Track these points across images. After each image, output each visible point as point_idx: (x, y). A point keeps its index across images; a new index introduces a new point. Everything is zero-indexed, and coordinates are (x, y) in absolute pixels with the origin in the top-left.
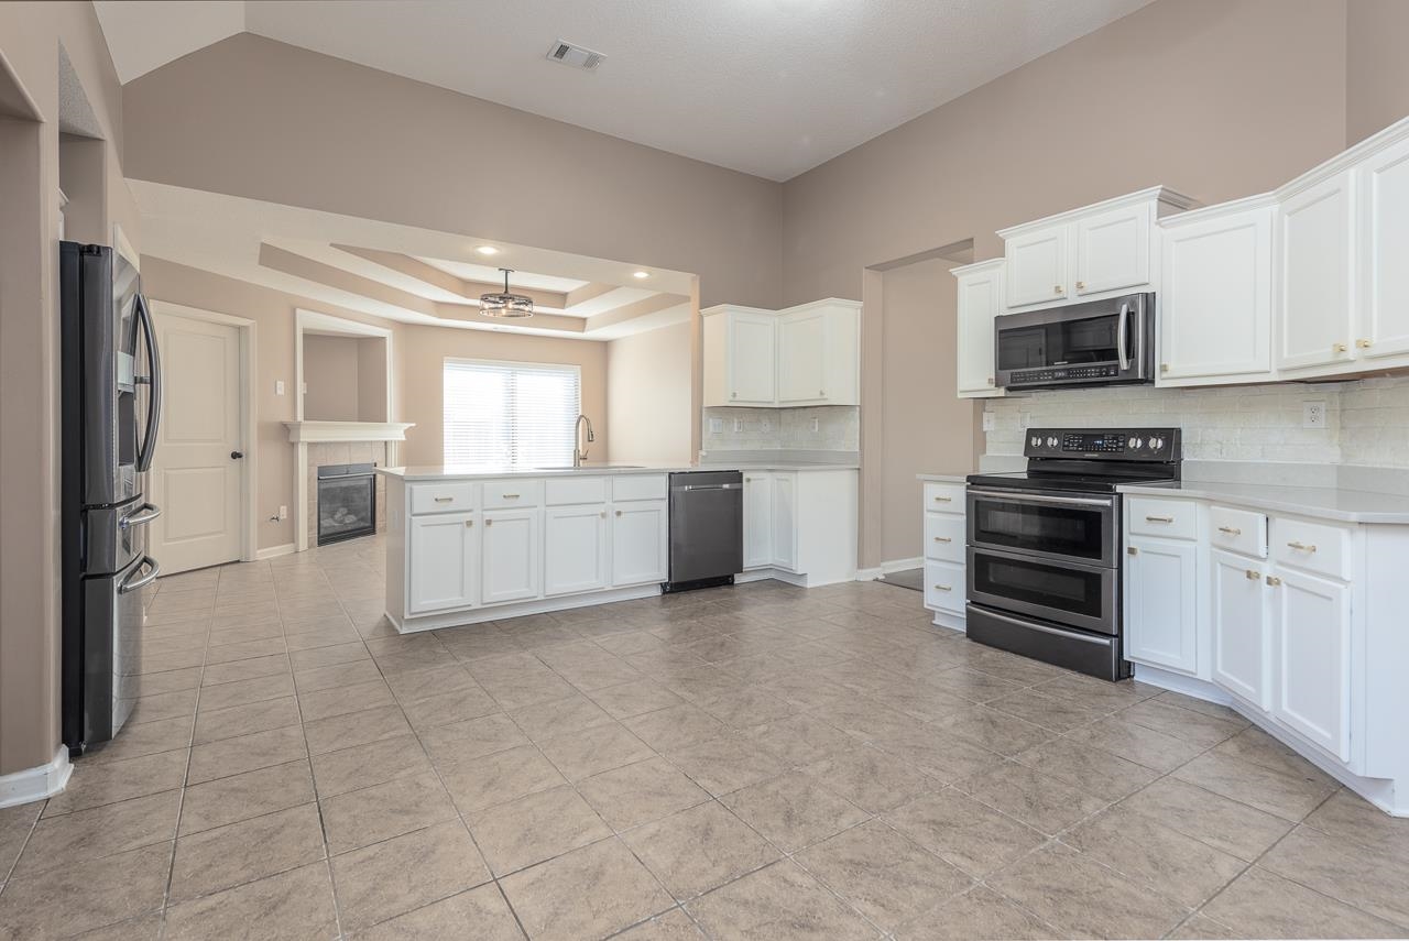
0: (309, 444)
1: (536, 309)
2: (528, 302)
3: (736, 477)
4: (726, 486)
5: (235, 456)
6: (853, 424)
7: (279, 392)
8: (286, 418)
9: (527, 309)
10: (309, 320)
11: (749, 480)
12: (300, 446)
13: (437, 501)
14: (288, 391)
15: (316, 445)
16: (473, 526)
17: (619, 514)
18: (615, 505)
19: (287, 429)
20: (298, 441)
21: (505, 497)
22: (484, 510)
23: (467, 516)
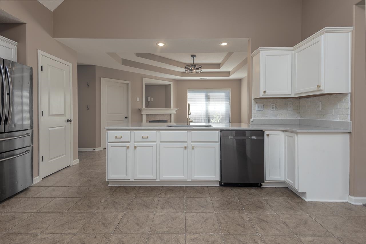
0: (146, 115)
1: (203, 70)
2: (200, 67)
3: (260, 133)
4: (254, 137)
5: (126, 118)
6: (346, 105)
7: (138, 101)
8: (140, 108)
9: (200, 69)
10: (146, 81)
11: (268, 135)
12: (143, 115)
13: (116, 137)
14: (140, 100)
15: (149, 115)
16: (129, 148)
17: (193, 148)
18: (192, 143)
19: (140, 110)
20: (143, 113)
21: (143, 137)
22: (135, 142)
23: (128, 144)
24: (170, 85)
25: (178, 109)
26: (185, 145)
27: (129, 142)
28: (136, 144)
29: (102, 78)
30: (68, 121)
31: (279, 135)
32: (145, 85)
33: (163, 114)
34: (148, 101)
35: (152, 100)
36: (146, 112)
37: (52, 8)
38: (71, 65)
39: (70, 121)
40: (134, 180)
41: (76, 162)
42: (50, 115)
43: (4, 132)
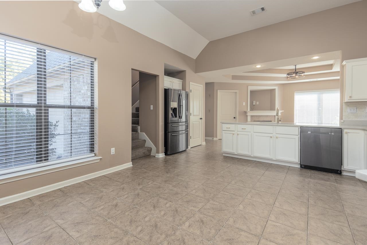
0: (251, 116)
1: (306, 74)
2: (303, 72)
4: (332, 134)
5: (234, 118)
7: (244, 105)
8: (245, 110)
9: (303, 75)
10: (250, 88)
12: (248, 117)
13: (227, 128)
14: (246, 104)
15: (253, 116)
16: (234, 135)
17: (277, 138)
18: (276, 135)
19: (245, 113)
20: (248, 115)
21: (242, 129)
22: (237, 131)
23: (233, 132)
24: (275, 89)
25: (283, 111)
26: (271, 135)
27: (234, 131)
28: (238, 133)
29: (218, 90)
30: (201, 119)
31: (359, 133)
32: (250, 91)
33: (267, 116)
34: (254, 104)
35: (258, 103)
36: (250, 113)
37: (195, 57)
38: (202, 86)
39: (202, 119)
40: (237, 154)
41: (204, 143)
42: (194, 115)
43: (181, 122)
